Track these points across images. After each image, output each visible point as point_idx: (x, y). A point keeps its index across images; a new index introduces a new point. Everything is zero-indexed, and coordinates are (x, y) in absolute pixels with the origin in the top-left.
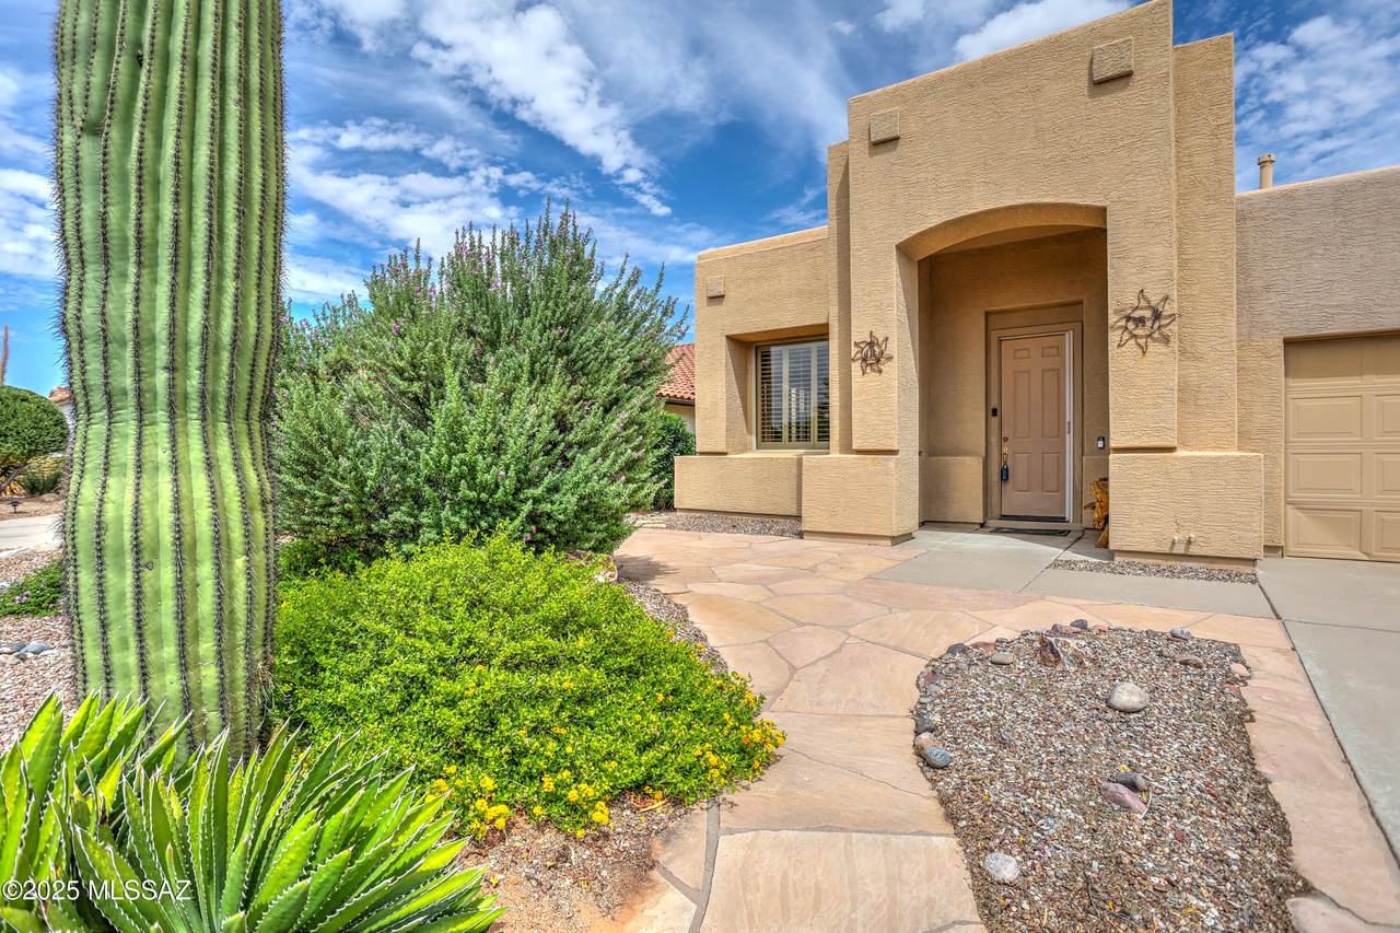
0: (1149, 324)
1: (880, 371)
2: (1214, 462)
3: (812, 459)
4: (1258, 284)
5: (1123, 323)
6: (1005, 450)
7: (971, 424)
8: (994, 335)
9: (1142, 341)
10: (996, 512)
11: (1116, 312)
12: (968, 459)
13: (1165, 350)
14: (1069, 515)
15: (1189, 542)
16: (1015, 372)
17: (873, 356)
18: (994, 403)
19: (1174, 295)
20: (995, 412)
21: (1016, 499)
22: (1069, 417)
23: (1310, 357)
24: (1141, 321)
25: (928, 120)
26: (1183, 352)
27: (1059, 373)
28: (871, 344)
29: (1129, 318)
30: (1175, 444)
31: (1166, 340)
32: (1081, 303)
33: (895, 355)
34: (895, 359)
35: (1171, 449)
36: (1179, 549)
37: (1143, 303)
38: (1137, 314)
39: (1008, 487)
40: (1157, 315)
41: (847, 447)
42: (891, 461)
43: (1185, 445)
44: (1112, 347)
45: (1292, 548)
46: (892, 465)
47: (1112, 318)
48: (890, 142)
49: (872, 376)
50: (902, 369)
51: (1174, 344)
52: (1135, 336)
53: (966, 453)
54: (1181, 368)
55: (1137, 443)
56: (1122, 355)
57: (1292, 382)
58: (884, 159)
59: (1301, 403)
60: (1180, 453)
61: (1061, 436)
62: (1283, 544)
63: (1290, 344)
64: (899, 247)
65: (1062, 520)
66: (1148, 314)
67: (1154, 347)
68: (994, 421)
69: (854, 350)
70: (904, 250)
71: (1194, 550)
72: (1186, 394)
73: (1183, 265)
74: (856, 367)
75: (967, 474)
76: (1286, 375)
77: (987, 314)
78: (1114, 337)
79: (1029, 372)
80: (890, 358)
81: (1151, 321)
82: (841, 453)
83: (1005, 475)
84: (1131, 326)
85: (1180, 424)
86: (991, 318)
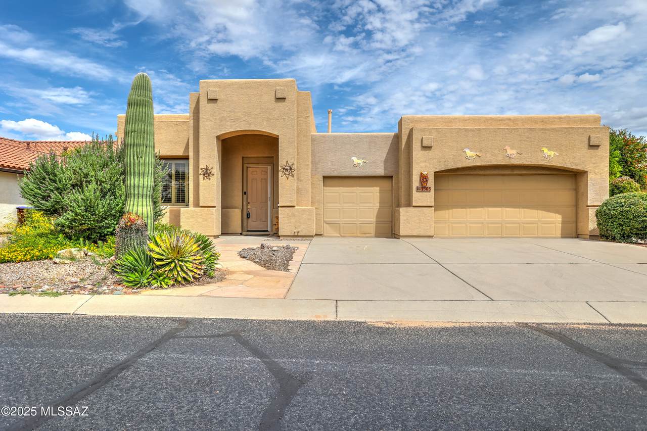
0: (289, 171)
1: (210, 179)
2: (304, 210)
3: (183, 210)
4: (317, 160)
5: (282, 170)
6: (249, 207)
7: (237, 198)
8: (245, 166)
9: (287, 176)
10: (246, 229)
11: (281, 167)
12: (236, 210)
13: (293, 179)
14: (269, 229)
15: (298, 232)
16: (252, 179)
17: (207, 174)
18: (245, 190)
19: (295, 163)
20: (245, 193)
21: (252, 224)
22: (269, 196)
23: (329, 182)
24: (287, 170)
25: (228, 96)
26: (298, 179)
27: (266, 180)
28: (207, 169)
29: (284, 169)
30: (295, 205)
31: (293, 176)
32: (273, 157)
33: (215, 174)
34: (215, 175)
35: (294, 207)
36: (296, 234)
37: (287, 165)
38: (286, 168)
39: (250, 220)
40: (291, 169)
41: (197, 204)
42: (213, 210)
43: (298, 205)
44: (280, 176)
45: (325, 235)
46: (214, 211)
47: (280, 168)
48: (214, 100)
49: (207, 180)
50: (217, 178)
51: (295, 176)
52: (286, 174)
53: (235, 208)
54: (297, 183)
55: (286, 205)
56: (282, 179)
57: (325, 188)
58: (211, 105)
59: (327, 194)
60: (296, 208)
61: (266, 202)
62: (323, 233)
63: (324, 177)
64: (217, 137)
65: (267, 231)
66: (288, 168)
67: (290, 178)
68: (245, 196)
69: (200, 171)
70: (218, 137)
71: (299, 234)
72: (299, 191)
73: (298, 154)
74: (201, 177)
75: (236, 215)
76: (324, 186)
77: (243, 157)
78: (280, 174)
79: (256, 179)
80: (213, 175)
81: (289, 170)
82: (194, 207)
83: (248, 216)
84: (284, 171)
85: (297, 199)
86: (244, 159)
